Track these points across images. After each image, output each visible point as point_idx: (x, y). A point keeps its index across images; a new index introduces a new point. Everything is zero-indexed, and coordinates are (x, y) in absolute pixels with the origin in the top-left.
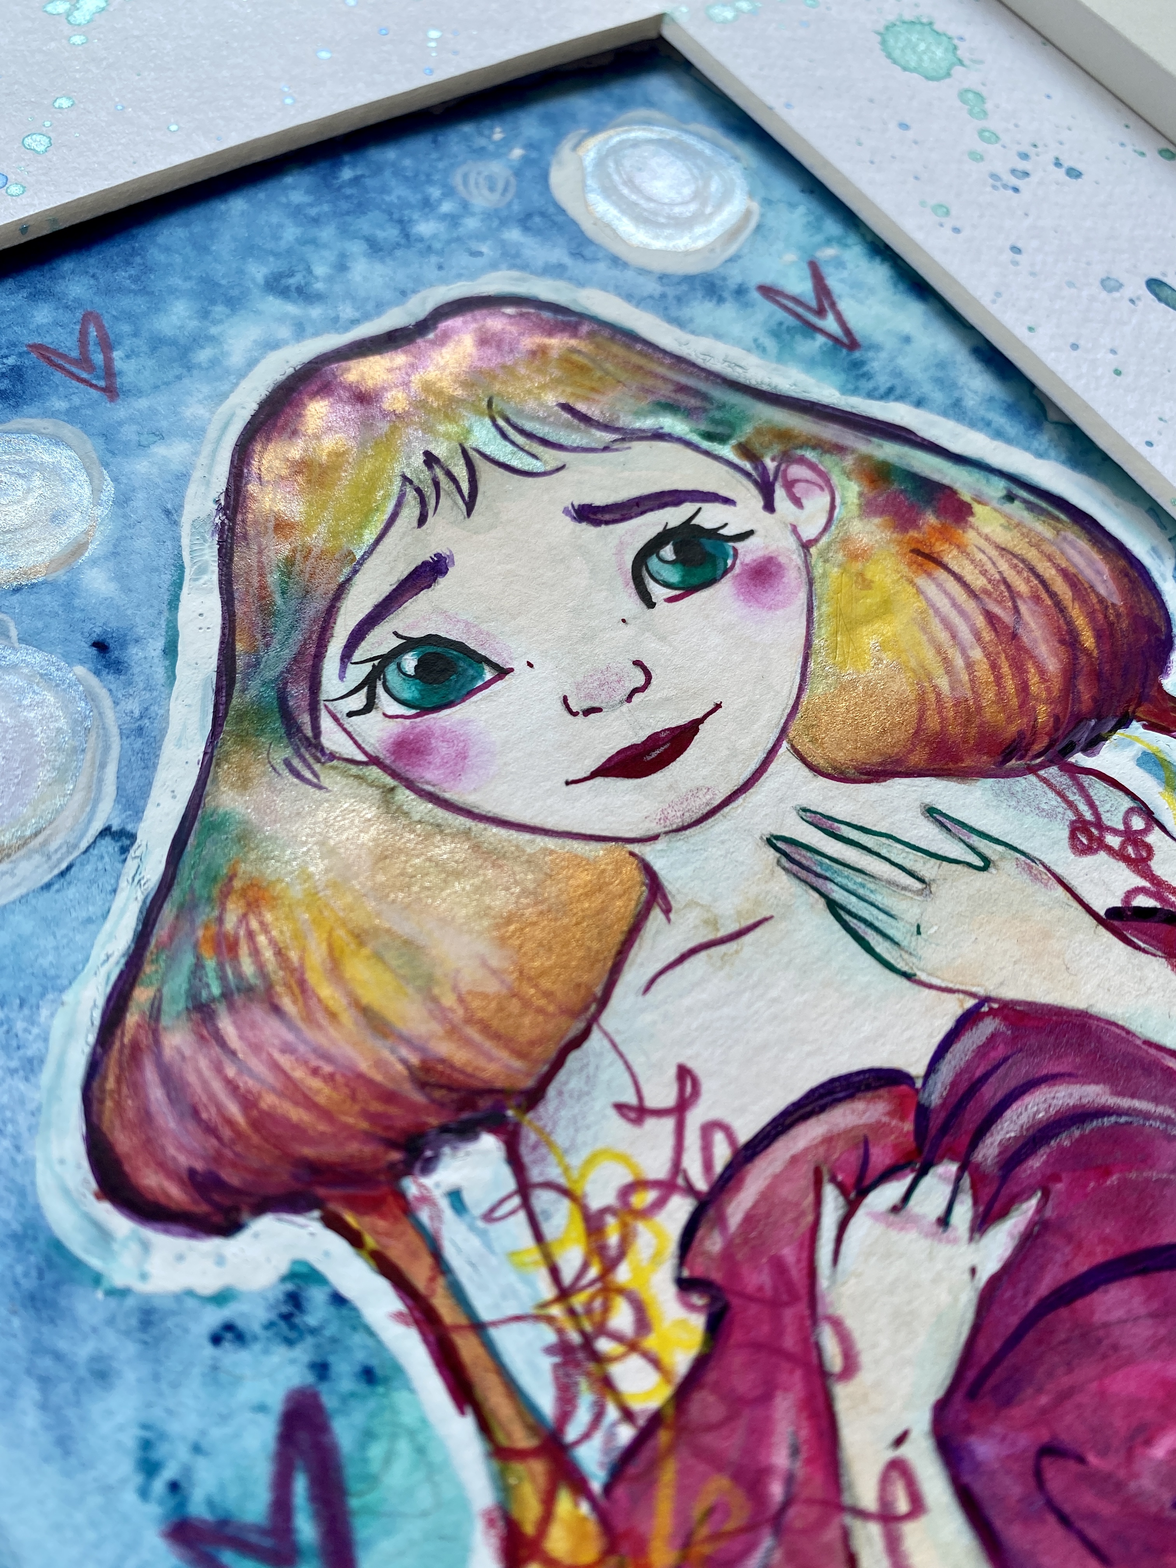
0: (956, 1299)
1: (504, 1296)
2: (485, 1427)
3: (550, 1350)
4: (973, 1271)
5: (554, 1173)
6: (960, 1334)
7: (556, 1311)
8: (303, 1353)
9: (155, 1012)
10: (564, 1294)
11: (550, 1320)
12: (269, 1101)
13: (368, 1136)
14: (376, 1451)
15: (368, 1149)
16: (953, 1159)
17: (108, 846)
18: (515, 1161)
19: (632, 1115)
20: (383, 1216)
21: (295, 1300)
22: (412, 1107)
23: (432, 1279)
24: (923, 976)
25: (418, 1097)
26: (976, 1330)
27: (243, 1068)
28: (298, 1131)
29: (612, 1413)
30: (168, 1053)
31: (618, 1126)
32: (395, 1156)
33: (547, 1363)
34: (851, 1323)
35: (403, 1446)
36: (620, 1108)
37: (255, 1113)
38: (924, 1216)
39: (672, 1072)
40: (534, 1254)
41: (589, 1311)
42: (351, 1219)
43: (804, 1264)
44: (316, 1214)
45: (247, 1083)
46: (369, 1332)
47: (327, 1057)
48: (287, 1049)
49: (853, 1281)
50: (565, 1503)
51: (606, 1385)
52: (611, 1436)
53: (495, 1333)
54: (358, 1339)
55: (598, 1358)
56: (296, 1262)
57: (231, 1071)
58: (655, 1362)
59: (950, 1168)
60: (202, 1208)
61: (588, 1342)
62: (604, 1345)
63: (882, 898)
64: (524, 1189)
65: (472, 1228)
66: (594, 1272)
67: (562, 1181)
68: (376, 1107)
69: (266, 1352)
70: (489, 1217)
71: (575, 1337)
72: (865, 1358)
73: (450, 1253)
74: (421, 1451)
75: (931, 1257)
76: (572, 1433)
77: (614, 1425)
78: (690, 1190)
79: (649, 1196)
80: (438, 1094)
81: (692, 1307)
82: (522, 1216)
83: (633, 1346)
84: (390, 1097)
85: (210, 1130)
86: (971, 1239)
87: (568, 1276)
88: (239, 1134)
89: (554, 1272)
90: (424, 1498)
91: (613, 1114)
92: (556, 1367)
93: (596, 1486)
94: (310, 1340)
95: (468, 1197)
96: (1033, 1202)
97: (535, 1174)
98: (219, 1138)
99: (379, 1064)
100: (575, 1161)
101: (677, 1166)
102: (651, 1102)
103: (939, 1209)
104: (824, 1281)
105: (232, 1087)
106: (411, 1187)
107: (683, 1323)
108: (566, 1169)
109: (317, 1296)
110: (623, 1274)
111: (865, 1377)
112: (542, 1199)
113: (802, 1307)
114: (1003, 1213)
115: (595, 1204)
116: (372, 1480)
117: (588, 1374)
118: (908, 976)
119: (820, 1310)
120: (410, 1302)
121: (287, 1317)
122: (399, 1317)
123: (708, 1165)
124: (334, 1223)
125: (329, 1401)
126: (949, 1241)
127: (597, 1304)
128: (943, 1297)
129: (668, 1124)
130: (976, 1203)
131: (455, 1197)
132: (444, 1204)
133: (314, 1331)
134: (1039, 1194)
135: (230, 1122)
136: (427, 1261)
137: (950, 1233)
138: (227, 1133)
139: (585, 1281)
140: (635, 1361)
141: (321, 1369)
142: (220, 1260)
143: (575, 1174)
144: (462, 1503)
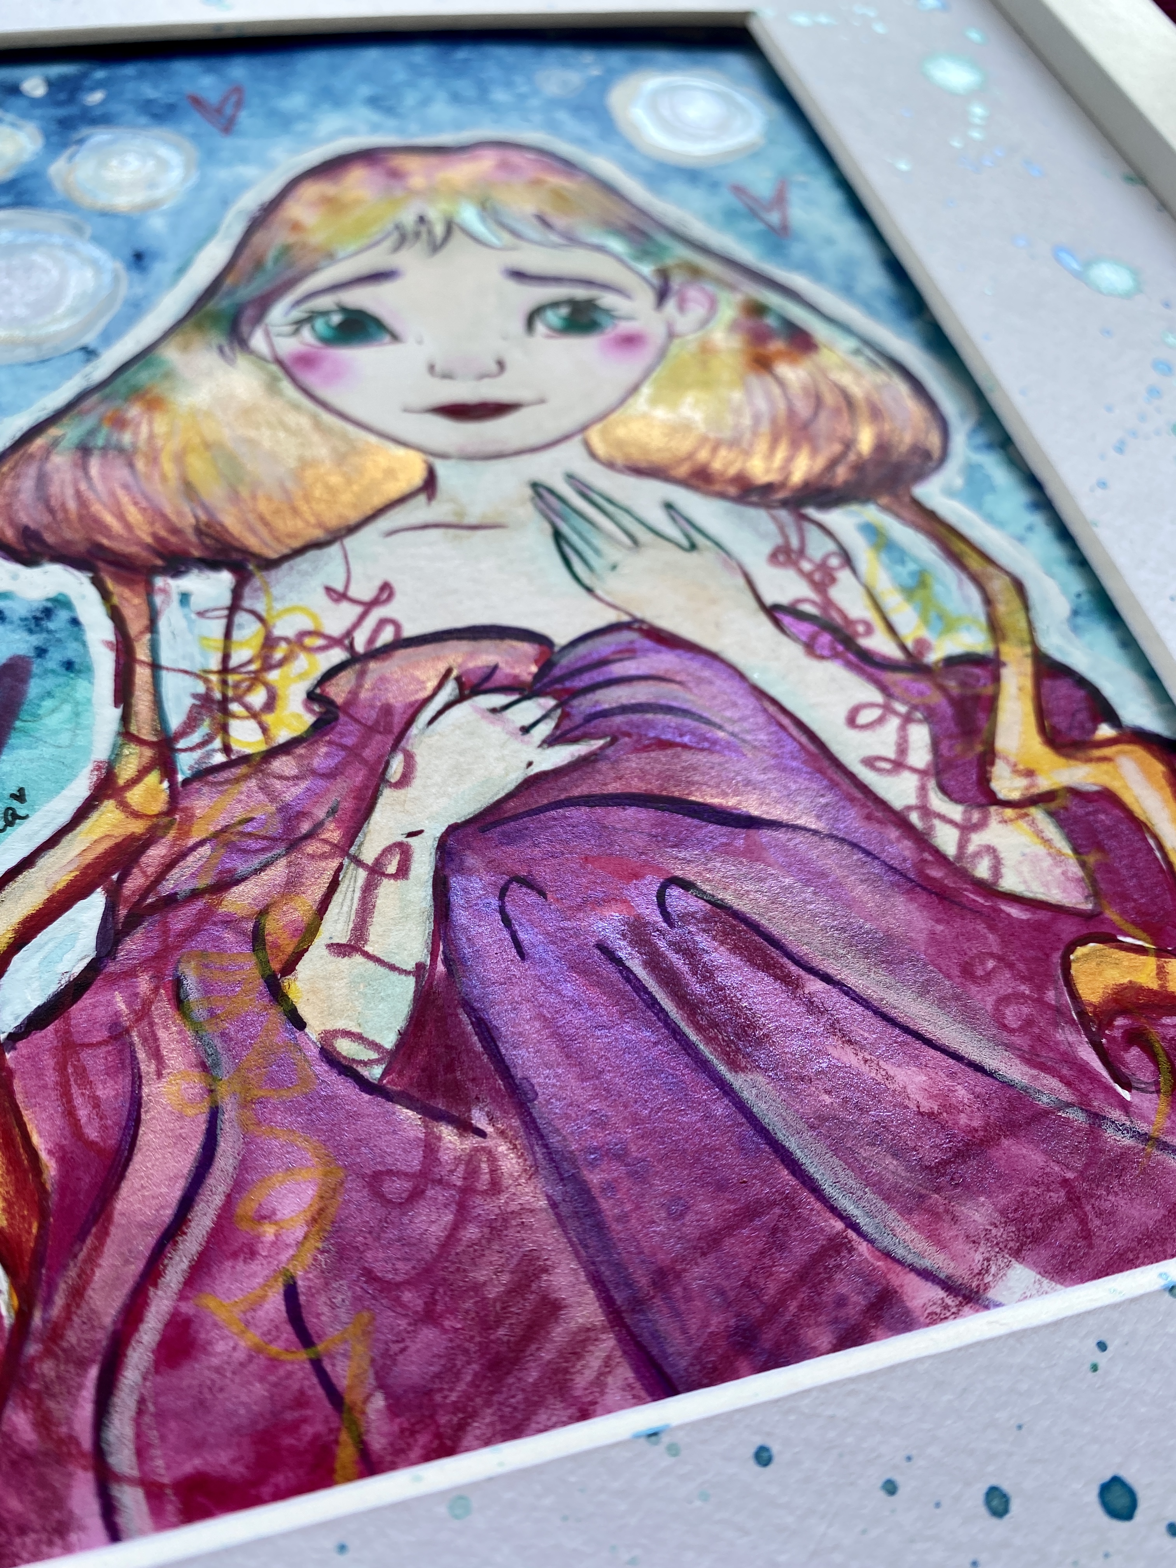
0: (507, 774)
1: (184, 658)
2: (125, 719)
3: (195, 696)
4: (530, 764)
5: (260, 607)
6: (496, 794)
7: (214, 678)
8: (35, 640)
9: (55, 443)
10: (225, 670)
11: (206, 681)
12: (97, 508)
13: (148, 547)
14: (48, 704)
15: (144, 554)
16: (555, 698)
17: (80, 355)
18: (237, 594)
19: (335, 596)
20: (132, 590)
21: (48, 613)
22: (188, 542)
23: (142, 633)
24: (599, 592)
25: (192, 537)
26: (510, 796)
27: (91, 486)
28: (105, 529)
29: (217, 743)
30: (49, 467)
31: (322, 600)
32: (159, 562)
33: (189, 702)
34: (420, 760)
35: (67, 708)
36: (329, 590)
37: (84, 512)
38: (513, 722)
39: (378, 583)
40: (220, 644)
41: (236, 686)
42: (110, 584)
43: (406, 716)
44: (91, 575)
45: (89, 495)
46: (84, 644)
47: (147, 498)
48: (126, 487)
49: (437, 737)
50: (153, 778)
51: (224, 729)
52: (209, 755)
53: (165, 675)
54: (75, 645)
55: (226, 713)
56: (61, 594)
57: (83, 486)
58: (265, 730)
59: (551, 702)
60: (21, 548)
61: (225, 700)
62: (235, 707)
63: (598, 541)
64: (234, 608)
65: (186, 616)
66: (253, 667)
67: (264, 614)
68: (163, 533)
69: (13, 631)
70: (201, 614)
71: (218, 696)
72: (417, 782)
73: (163, 624)
74: (77, 714)
75: (503, 746)
76: (181, 744)
77: (214, 750)
78: (351, 648)
79: (320, 642)
80: (208, 541)
81: (311, 711)
82: (223, 622)
83: (254, 715)
84: (175, 531)
85: (51, 511)
86: (540, 746)
87: (234, 662)
88: (67, 519)
89: (226, 657)
90: (64, 738)
91: (321, 592)
92: (194, 705)
93: (180, 778)
94: (45, 635)
95: (193, 599)
96: (601, 742)
97: (247, 603)
98: (54, 517)
99: (180, 514)
100: (278, 606)
101: (349, 634)
102: (353, 593)
103: (528, 721)
104: (414, 730)
105: (78, 494)
106: (160, 582)
107: (299, 716)
108: (270, 609)
109: (63, 616)
110: (273, 676)
111: (409, 792)
112: (241, 618)
113: (390, 740)
114: (575, 741)
115: (277, 632)
116: (37, 717)
117: (213, 718)
118: (589, 590)
119: (403, 744)
120: (120, 639)
121: (37, 619)
122: (108, 644)
123: (371, 640)
124: (97, 583)
125: (35, 668)
126: (522, 741)
127: (245, 685)
128: (499, 769)
129: (358, 610)
130: (557, 727)
131: (185, 598)
132: (175, 598)
133: (49, 632)
134: (608, 739)
135: (65, 510)
136: (145, 622)
137: (527, 737)
138: (60, 516)
139: (244, 670)
140: (252, 724)
141: (41, 652)
142: (15, 577)
143: (274, 613)
144: (87, 750)
